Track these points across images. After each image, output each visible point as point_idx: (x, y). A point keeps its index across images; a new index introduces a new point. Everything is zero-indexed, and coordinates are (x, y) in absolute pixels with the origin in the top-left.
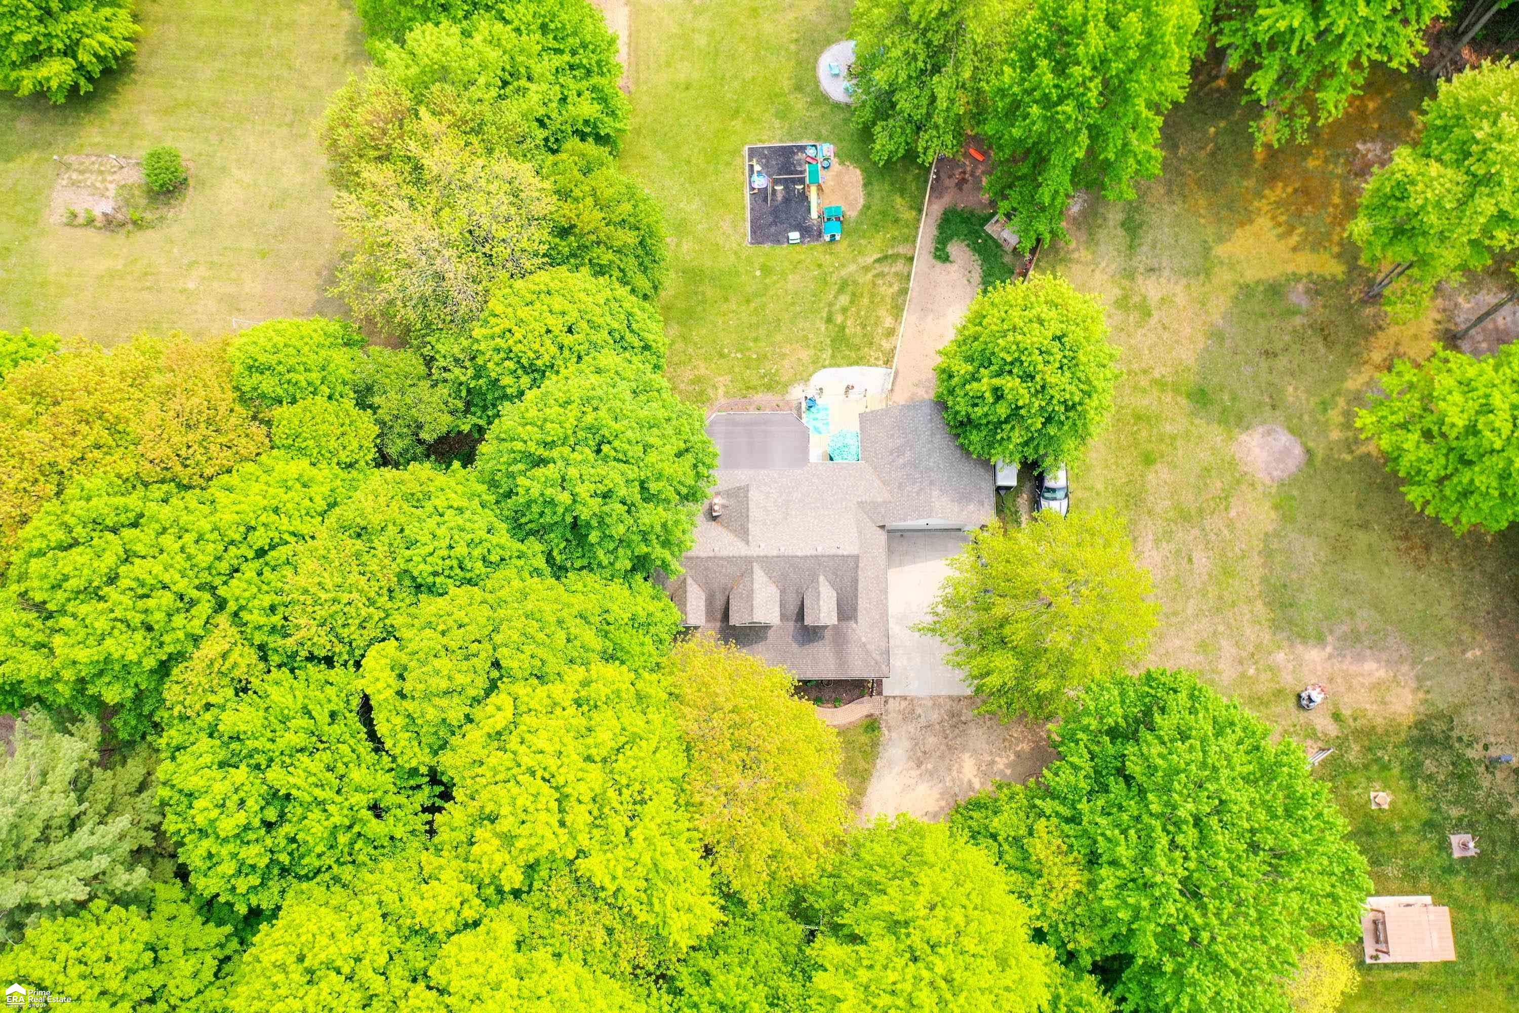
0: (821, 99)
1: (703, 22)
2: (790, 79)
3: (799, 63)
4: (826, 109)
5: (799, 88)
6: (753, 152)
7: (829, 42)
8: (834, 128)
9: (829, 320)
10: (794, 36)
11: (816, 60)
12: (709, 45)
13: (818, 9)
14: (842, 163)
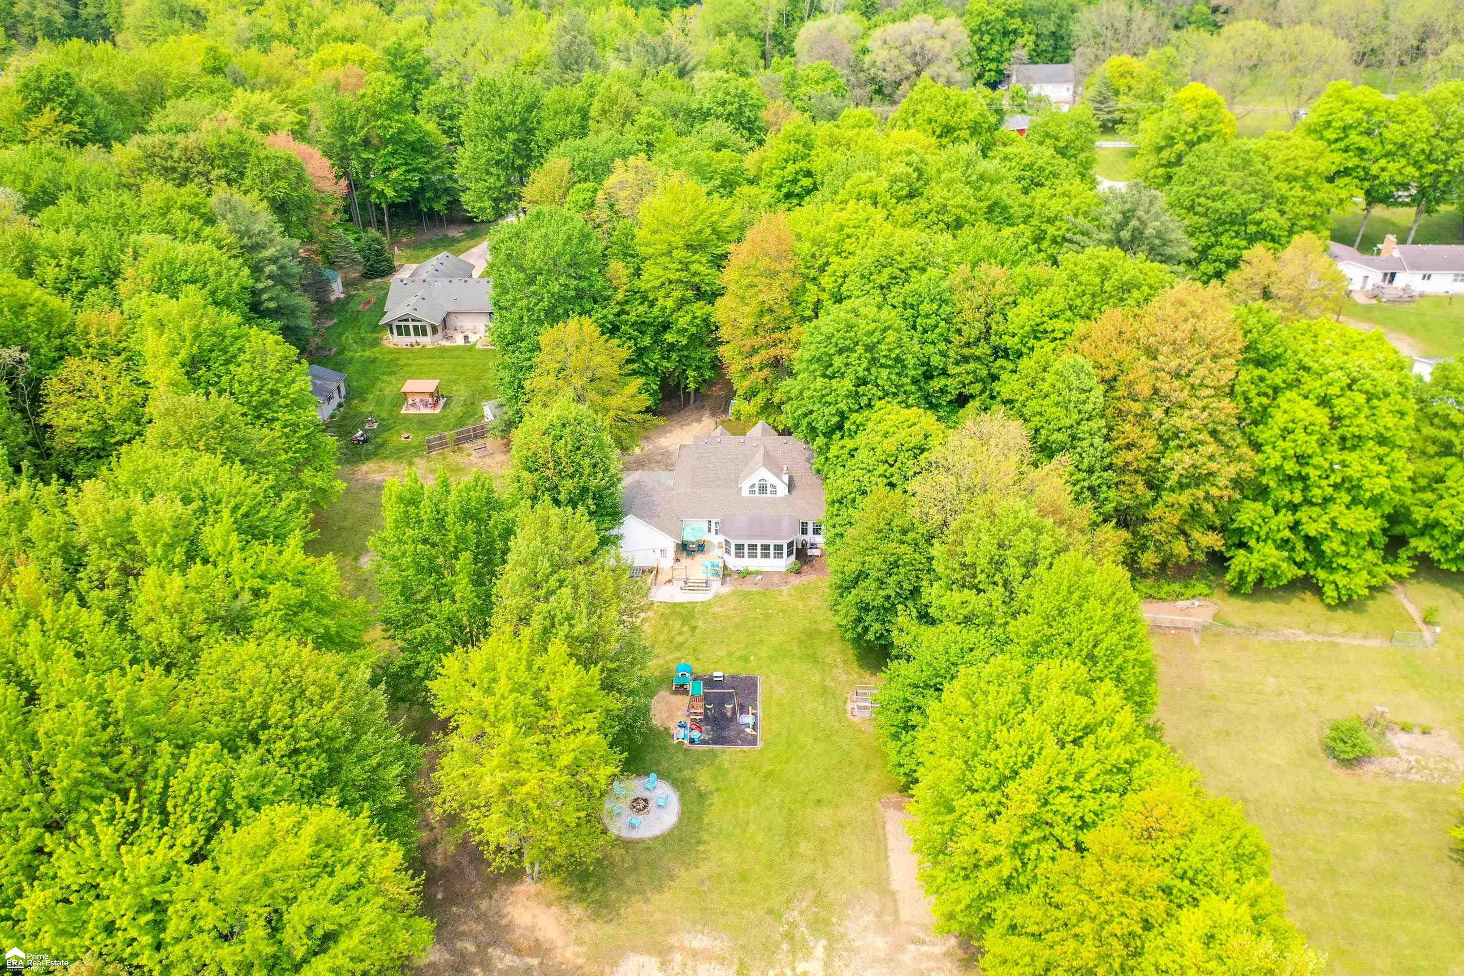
0: (678, 784)
1: (803, 869)
2: (711, 805)
3: (699, 819)
4: (675, 774)
5: (701, 796)
6: (753, 741)
7: (664, 838)
8: (670, 759)
9: (693, 629)
10: (701, 848)
11: (680, 820)
12: (797, 844)
13: (672, 878)
14: (667, 729)
